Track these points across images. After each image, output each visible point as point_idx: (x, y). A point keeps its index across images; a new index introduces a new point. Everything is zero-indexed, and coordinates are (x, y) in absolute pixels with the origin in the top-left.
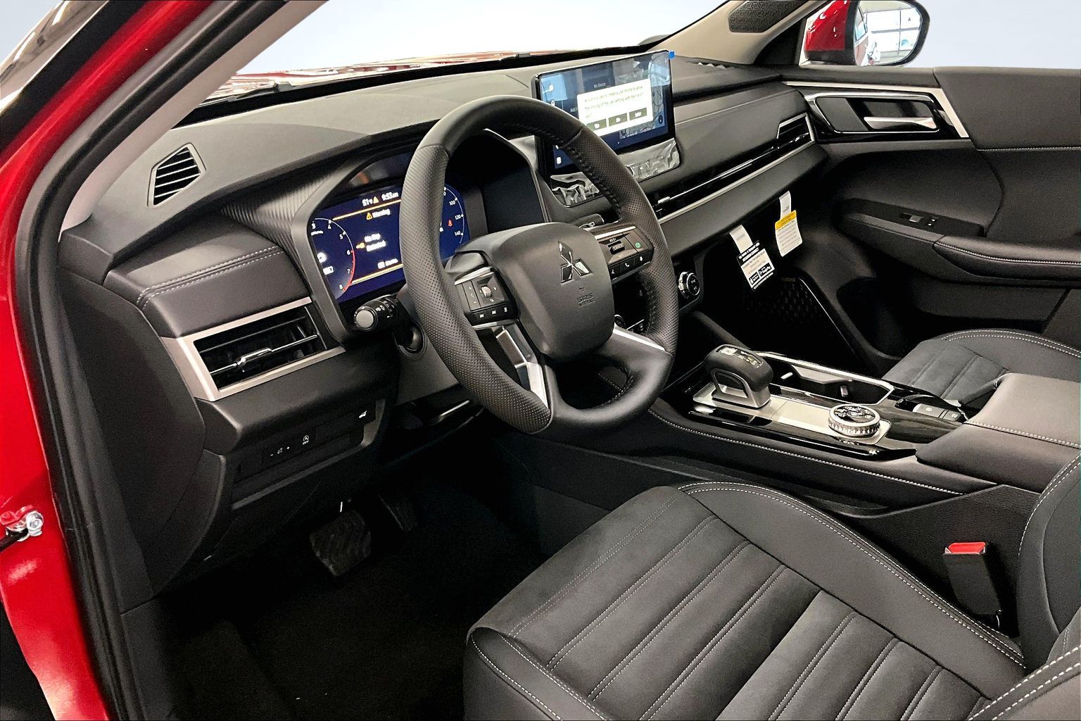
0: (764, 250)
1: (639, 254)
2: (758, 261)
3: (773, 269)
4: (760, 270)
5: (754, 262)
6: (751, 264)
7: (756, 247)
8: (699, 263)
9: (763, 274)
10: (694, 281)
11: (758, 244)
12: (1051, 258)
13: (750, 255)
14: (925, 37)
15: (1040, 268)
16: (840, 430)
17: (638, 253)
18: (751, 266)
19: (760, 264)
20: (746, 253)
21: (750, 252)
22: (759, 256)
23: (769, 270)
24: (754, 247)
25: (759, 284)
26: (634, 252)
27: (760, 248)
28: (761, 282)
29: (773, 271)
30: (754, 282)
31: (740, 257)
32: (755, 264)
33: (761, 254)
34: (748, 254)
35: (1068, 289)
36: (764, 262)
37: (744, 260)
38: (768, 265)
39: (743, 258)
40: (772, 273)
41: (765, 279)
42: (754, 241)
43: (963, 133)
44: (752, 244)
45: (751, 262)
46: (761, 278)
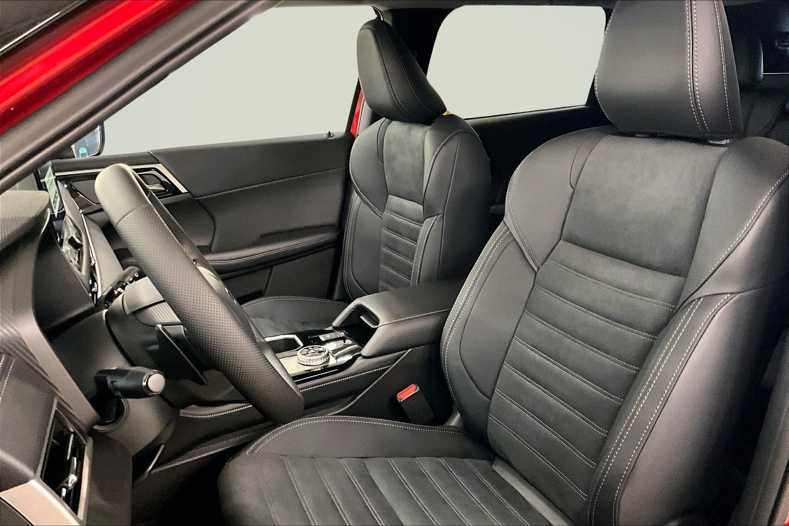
12: (250, 254)
14: (104, 141)
15: (244, 262)
16: (312, 364)
35: (272, 268)
43: (183, 190)
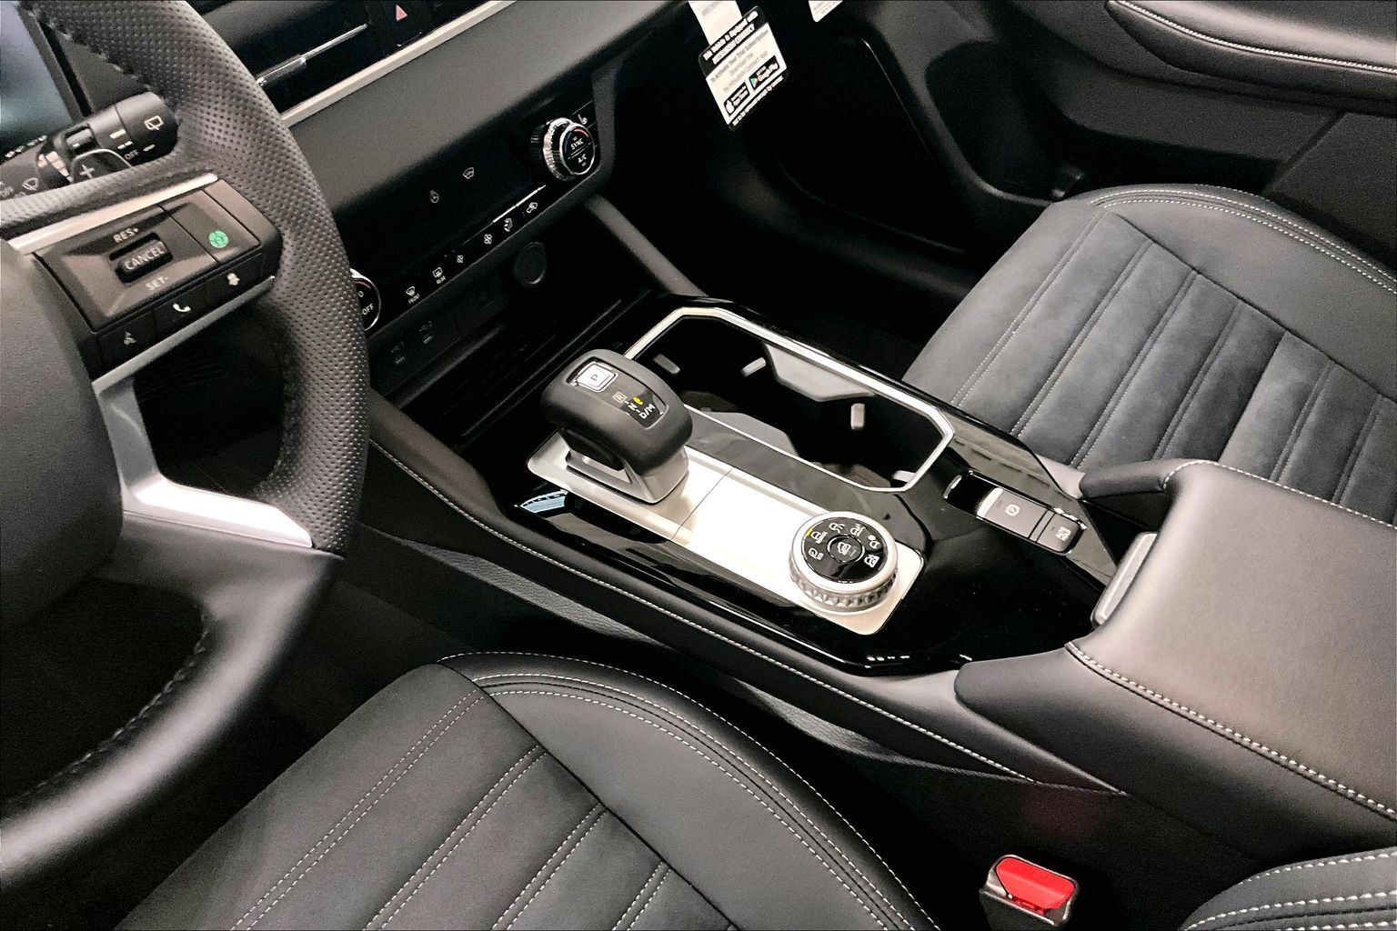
0: (766, 27)
1: (221, 268)
2: (751, 56)
3: (783, 67)
4: (754, 76)
5: (739, 60)
6: (732, 67)
7: (749, 23)
8: (604, 90)
9: (759, 83)
10: (580, 142)
11: (754, 15)
13: (732, 45)
17: (219, 264)
18: (732, 72)
19: (755, 63)
20: (723, 42)
21: (732, 39)
22: (753, 43)
23: (774, 71)
24: (745, 23)
25: (747, 110)
26: (205, 261)
27: (758, 24)
28: (755, 102)
29: (783, 74)
30: (736, 107)
31: (707, 56)
32: (744, 62)
33: (759, 38)
34: (727, 42)
35: (1340, 113)
36: (765, 54)
37: (715, 60)
38: (773, 60)
39: (714, 54)
40: (780, 79)
41: (764, 94)
42: (744, 10)
44: (741, 18)
45: (732, 62)
46: (753, 94)
